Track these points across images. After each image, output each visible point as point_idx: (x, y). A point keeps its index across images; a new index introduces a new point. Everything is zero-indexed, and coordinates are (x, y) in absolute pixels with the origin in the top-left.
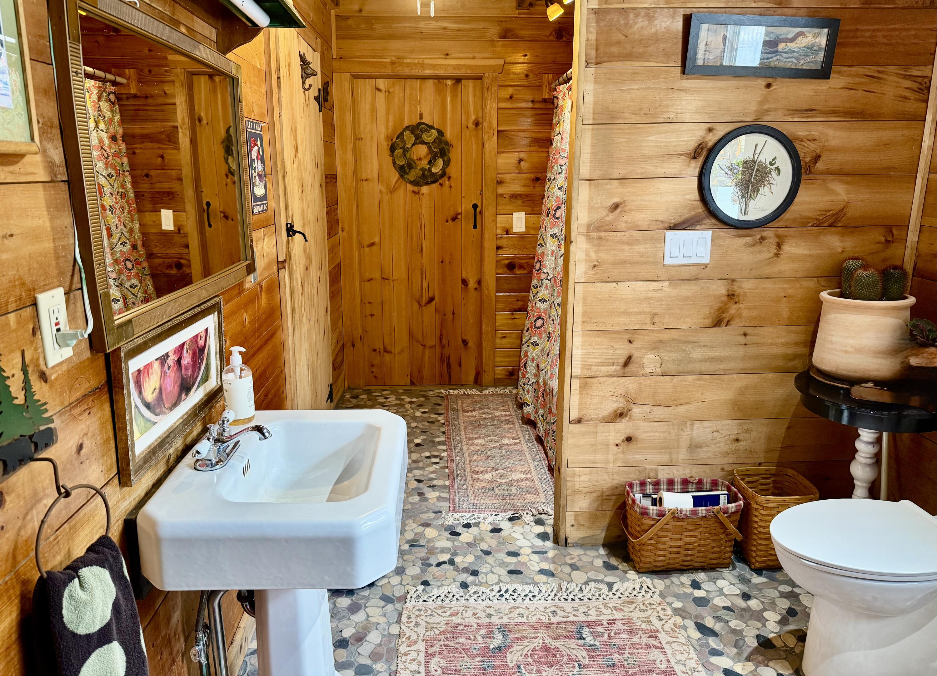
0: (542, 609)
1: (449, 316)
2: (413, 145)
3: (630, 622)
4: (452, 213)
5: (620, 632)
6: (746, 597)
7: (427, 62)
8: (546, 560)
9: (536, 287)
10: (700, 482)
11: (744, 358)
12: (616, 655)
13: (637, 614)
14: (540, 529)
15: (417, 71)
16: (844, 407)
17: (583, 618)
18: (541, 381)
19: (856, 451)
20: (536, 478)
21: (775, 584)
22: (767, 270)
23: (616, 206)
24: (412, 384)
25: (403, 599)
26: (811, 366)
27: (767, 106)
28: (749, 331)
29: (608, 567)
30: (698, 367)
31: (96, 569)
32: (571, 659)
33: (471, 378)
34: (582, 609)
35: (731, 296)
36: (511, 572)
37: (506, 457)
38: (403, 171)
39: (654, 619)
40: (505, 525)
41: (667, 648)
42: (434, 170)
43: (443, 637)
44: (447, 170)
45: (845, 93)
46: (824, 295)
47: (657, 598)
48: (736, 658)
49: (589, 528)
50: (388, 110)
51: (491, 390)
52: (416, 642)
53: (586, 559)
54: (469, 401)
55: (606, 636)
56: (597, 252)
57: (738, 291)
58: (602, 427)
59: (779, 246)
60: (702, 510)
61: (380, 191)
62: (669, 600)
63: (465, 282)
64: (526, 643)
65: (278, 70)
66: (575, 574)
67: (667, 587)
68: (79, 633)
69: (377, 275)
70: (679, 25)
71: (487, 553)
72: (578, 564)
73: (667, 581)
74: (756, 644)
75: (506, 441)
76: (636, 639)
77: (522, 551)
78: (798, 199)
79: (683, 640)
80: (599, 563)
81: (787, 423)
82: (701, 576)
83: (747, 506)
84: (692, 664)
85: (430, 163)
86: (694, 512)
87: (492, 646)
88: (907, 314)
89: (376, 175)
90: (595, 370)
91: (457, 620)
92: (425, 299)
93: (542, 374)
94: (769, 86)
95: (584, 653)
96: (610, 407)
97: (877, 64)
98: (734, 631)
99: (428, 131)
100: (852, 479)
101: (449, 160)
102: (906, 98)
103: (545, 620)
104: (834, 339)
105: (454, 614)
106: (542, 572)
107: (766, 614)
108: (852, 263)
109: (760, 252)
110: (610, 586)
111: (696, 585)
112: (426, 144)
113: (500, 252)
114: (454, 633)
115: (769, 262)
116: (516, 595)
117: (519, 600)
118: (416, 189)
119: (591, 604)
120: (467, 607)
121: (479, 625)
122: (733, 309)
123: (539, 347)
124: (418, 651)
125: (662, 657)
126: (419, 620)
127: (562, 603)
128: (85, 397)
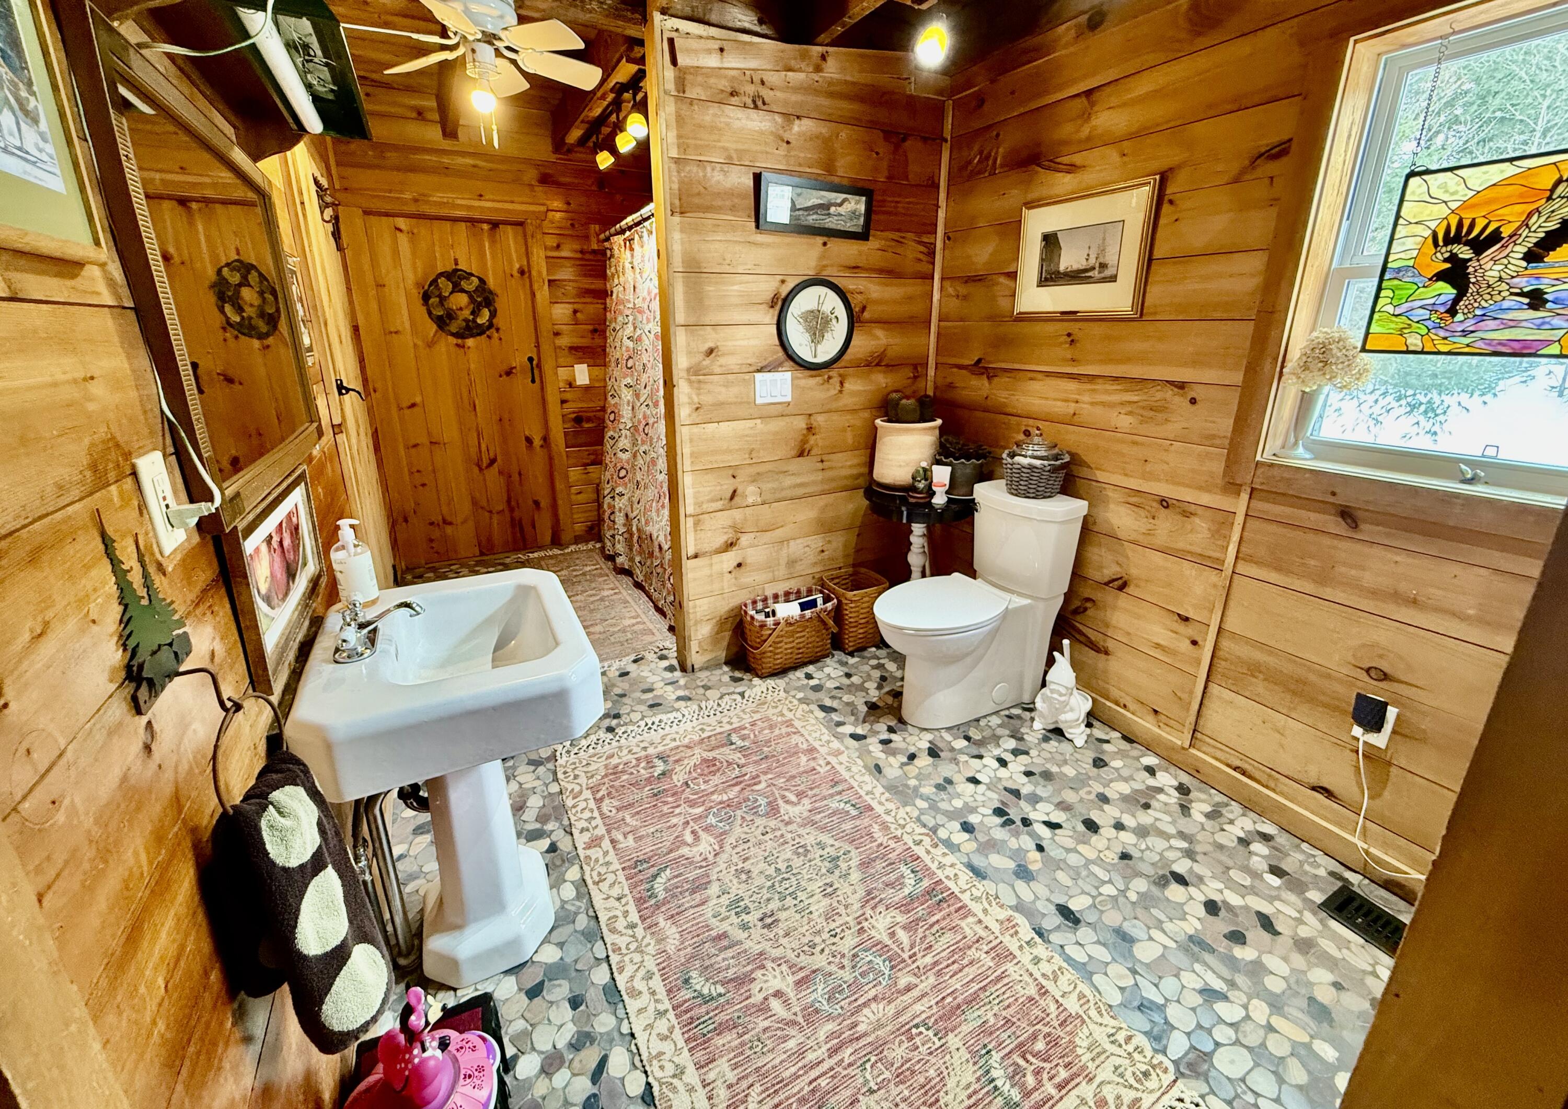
0: (690, 729)
1: (516, 477)
2: (451, 293)
3: (768, 719)
4: (505, 367)
5: (762, 729)
6: (848, 676)
7: (459, 202)
8: (680, 688)
9: (612, 438)
10: (798, 592)
11: (823, 482)
12: (765, 749)
13: (771, 711)
14: (665, 663)
15: (444, 212)
16: (904, 509)
17: (728, 727)
18: (634, 529)
19: (911, 544)
20: (646, 620)
21: (865, 661)
22: (834, 405)
23: (711, 351)
24: (482, 554)
25: (553, 757)
26: (872, 481)
27: (825, 263)
28: (825, 458)
29: (735, 680)
30: (788, 493)
31: (289, 789)
32: (729, 764)
33: (548, 539)
34: (725, 720)
35: (810, 429)
36: (651, 706)
37: (612, 606)
38: (442, 322)
39: (785, 712)
40: (632, 668)
41: (802, 730)
42: (479, 321)
43: (606, 780)
44: (495, 321)
45: (880, 253)
46: (878, 422)
47: (782, 694)
48: (855, 724)
49: (712, 651)
50: (414, 253)
51: (573, 548)
52: (581, 792)
53: (714, 679)
54: (553, 562)
55: (752, 736)
56: (698, 395)
57: (815, 424)
58: (716, 558)
59: (842, 383)
60: (808, 613)
61: (415, 345)
62: (792, 693)
63: (529, 440)
64: (686, 762)
65: (301, 193)
66: (708, 693)
67: (787, 684)
68: (291, 865)
69: (424, 440)
70: (751, 183)
71: (623, 696)
72: (709, 684)
73: (786, 679)
74: (866, 709)
75: (606, 593)
76: (777, 732)
77: (655, 686)
78: (852, 343)
79: (814, 722)
80: (726, 678)
81: (856, 531)
82: (810, 669)
83: (839, 602)
84: (826, 737)
85: (473, 313)
86: (802, 616)
87: (656, 774)
88: (937, 432)
89: (407, 325)
90: (708, 507)
91: (615, 761)
92: (485, 462)
93: (635, 522)
94: (825, 244)
95: (739, 755)
96: (720, 540)
97: (899, 230)
98: (848, 704)
99: (468, 279)
100: (909, 566)
101: (496, 310)
102: (920, 260)
103: (696, 738)
104: (890, 457)
105: (612, 756)
106: (679, 699)
107: (866, 685)
108: (894, 395)
109: (828, 390)
110: (742, 695)
111: (809, 677)
112: (466, 292)
113: (565, 405)
114: (615, 773)
115: (835, 398)
116: (663, 725)
117: (667, 727)
118: (460, 341)
119: (731, 714)
120: (620, 748)
121: (638, 759)
122: (812, 440)
123: (626, 497)
124: (585, 800)
125: (802, 739)
126: (576, 772)
127: (706, 720)
128: (204, 591)
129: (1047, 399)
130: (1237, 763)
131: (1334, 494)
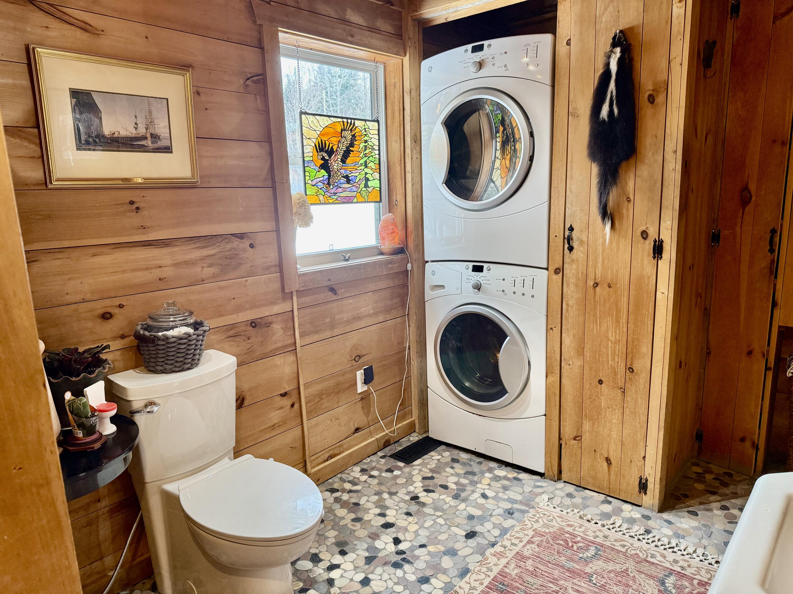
129: (124, 272)
130: (327, 456)
131: (329, 280)
